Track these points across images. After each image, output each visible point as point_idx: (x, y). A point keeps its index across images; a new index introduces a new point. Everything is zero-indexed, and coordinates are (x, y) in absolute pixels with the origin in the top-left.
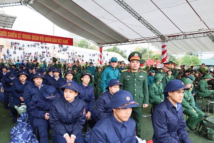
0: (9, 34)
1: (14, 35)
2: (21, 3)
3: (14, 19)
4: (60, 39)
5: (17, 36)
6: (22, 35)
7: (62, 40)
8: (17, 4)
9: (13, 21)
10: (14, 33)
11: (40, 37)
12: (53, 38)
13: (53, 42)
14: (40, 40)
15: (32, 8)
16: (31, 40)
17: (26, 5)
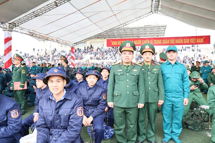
0: (143, 42)
1: (147, 42)
2: (152, 12)
3: (164, 27)
4: (193, 39)
5: (150, 42)
6: (154, 40)
7: (195, 39)
8: (149, 14)
9: (164, 30)
10: (147, 41)
11: (171, 40)
12: (184, 39)
13: (184, 43)
14: (171, 43)
15: (163, 14)
16: (162, 44)
17: (157, 12)
